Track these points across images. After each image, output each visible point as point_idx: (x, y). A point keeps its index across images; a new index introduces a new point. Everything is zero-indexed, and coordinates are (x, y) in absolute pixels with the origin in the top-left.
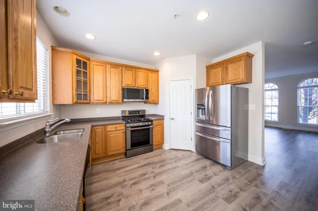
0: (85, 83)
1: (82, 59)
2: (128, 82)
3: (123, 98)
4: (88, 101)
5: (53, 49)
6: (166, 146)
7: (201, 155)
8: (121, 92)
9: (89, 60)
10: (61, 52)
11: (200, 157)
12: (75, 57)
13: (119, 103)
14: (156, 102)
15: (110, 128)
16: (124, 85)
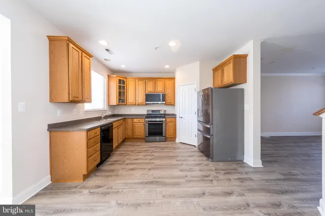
0: (124, 93)
1: (122, 79)
2: (150, 89)
3: (147, 101)
4: (125, 103)
5: (108, 76)
6: (178, 141)
7: (202, 152)
8: (145, 97)
9: (126, 78)
10: (112, 77)
11: (202, 154)
12: (118, 78)
13: (143, 105)
14: (173, 103)
15: (135, 120)
16: (147, 92)
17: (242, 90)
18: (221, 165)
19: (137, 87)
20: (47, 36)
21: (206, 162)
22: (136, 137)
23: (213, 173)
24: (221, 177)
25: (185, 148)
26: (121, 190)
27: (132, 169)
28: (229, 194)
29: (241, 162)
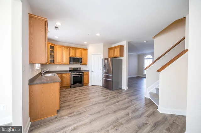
0: (53, 55)
1: (52, 45)
2: (72, 54)
3: (70, 62)
4: (54, 63)
6: (90, 84)
8: (69, 59)
9: (55, 45)
12: (50, 45)
13: (68, 64)
14: (86, 64)
15: (64, 75)
16: (70, 56)
17: (122, 60)
18: (116, 91)
19: (63, 52)
20: (29, 14)
21: (110, 91)
22: (64, 86)
23: (116, 94)
24: (119, 95)
25: (96, 88)
26: (85, 110)
27: (80, 102)
28: (125, 99)
29: (121, 89)
